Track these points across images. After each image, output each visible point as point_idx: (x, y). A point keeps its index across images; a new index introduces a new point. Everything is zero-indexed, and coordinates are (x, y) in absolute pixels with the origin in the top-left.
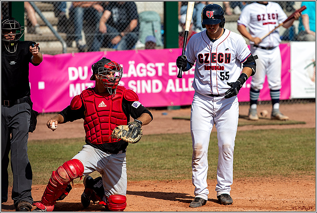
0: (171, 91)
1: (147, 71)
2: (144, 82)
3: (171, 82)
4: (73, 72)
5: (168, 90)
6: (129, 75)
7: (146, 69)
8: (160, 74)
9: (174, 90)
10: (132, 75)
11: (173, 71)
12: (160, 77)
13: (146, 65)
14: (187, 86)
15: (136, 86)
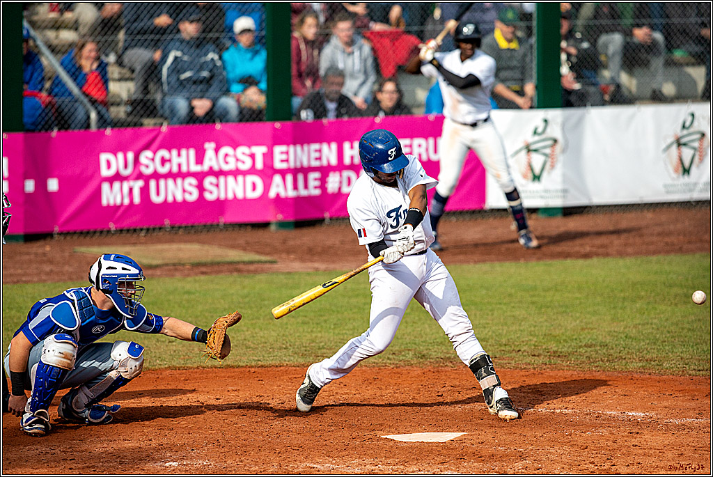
0: (278, 195)
1: (237, 160)
2: (230, 179)
3: (277, 179)
4: (109, 163)
5: (272, 194)
6: (206, 167)
7: (235, 156)
8: (259, 165)
9: (283, 194)
10: (211, 168)
11: (282, 161)
12: (260, 171)
13: (235, 149)
14: (306, 187)
15: (217, 186)
